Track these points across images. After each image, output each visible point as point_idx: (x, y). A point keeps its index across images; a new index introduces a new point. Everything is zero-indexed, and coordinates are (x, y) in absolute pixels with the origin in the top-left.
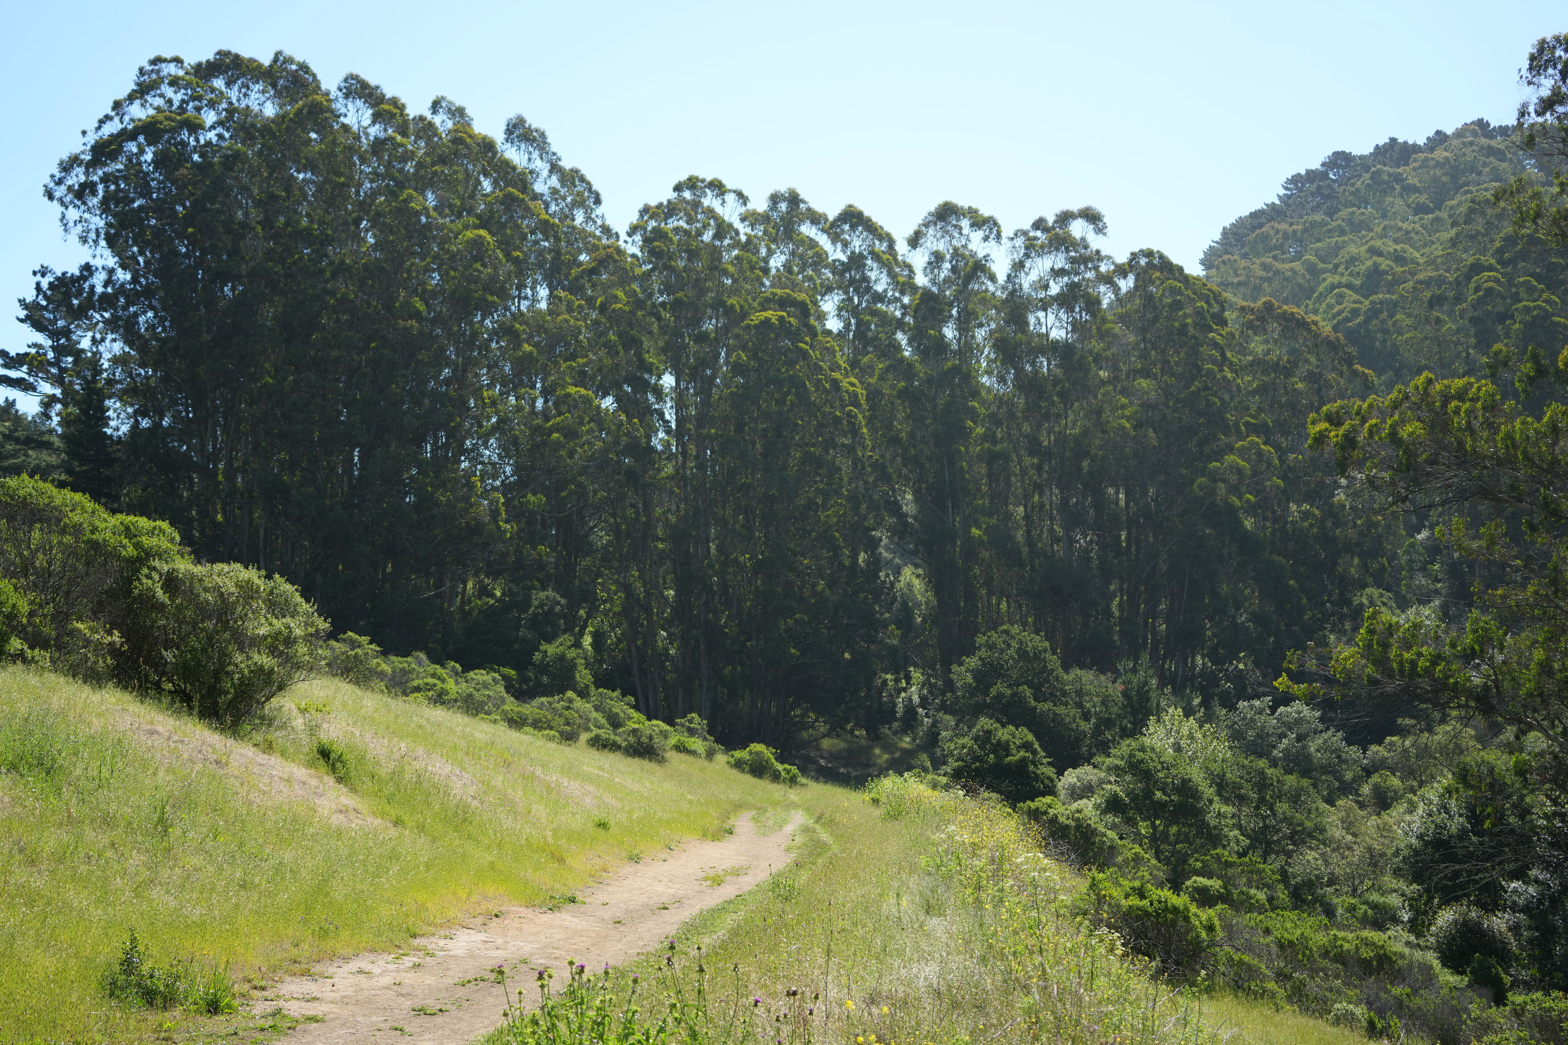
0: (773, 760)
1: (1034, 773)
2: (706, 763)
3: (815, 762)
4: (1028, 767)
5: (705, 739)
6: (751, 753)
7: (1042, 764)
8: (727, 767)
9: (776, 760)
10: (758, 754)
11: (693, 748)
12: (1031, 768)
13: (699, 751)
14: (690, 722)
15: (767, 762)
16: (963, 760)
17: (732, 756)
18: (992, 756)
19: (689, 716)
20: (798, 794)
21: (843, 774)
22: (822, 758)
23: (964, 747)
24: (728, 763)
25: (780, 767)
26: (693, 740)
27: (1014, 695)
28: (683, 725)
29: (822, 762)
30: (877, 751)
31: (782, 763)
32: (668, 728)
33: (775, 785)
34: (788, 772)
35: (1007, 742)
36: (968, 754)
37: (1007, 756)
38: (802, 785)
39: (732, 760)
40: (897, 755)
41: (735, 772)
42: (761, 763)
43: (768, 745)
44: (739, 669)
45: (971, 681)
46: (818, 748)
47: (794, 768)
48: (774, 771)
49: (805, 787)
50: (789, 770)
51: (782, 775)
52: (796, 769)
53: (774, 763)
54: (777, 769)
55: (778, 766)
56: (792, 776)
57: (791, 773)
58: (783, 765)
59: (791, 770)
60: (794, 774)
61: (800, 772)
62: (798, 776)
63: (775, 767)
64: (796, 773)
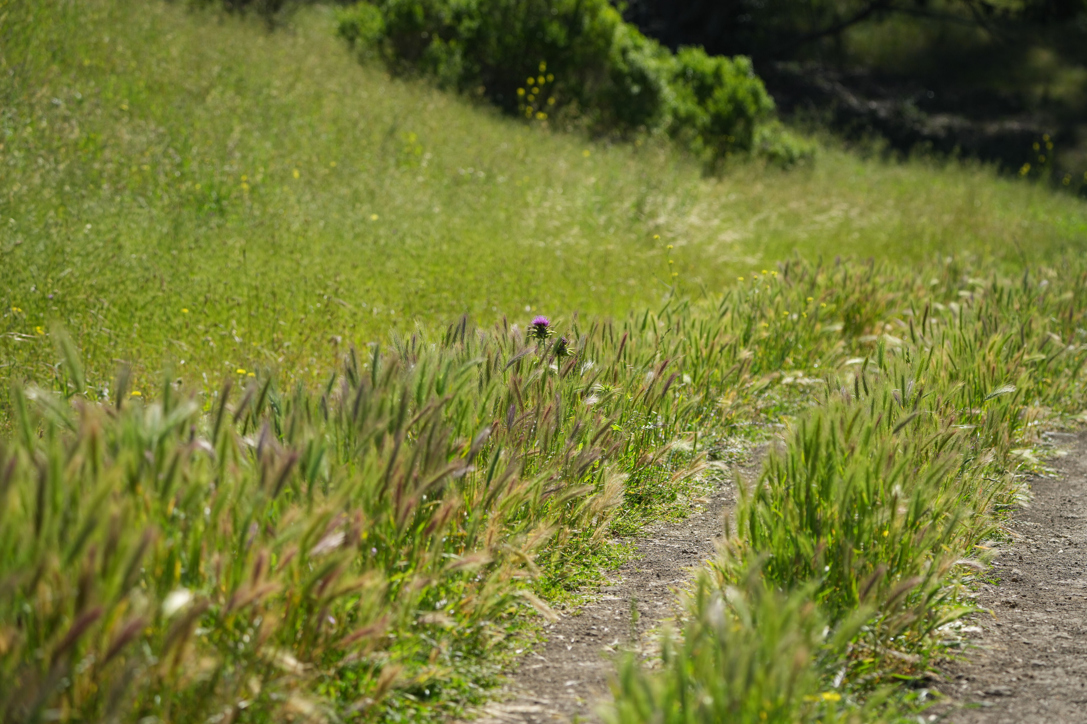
0: (613, 16)
9: (633, 18)
25: (654, 60)
31: (671, 40)
34: (703, 89)
38: (786, 164)
42: (535, 32)
47: (727, 66)
48: (618, 76)
49: (797, 174)
50: (710, 80)
51: (664, 101)
52: (740, 72)
53: (613, 26)
54: (631, 64)
55: (638, 48)
56: (726, 108)
57: (719, 94)
58: (675, 52)
59: (717, 74)
60: (733, 99)
61: (759, 85)
62: (759, 110)
63: (624, 52)
64: (741, 94)
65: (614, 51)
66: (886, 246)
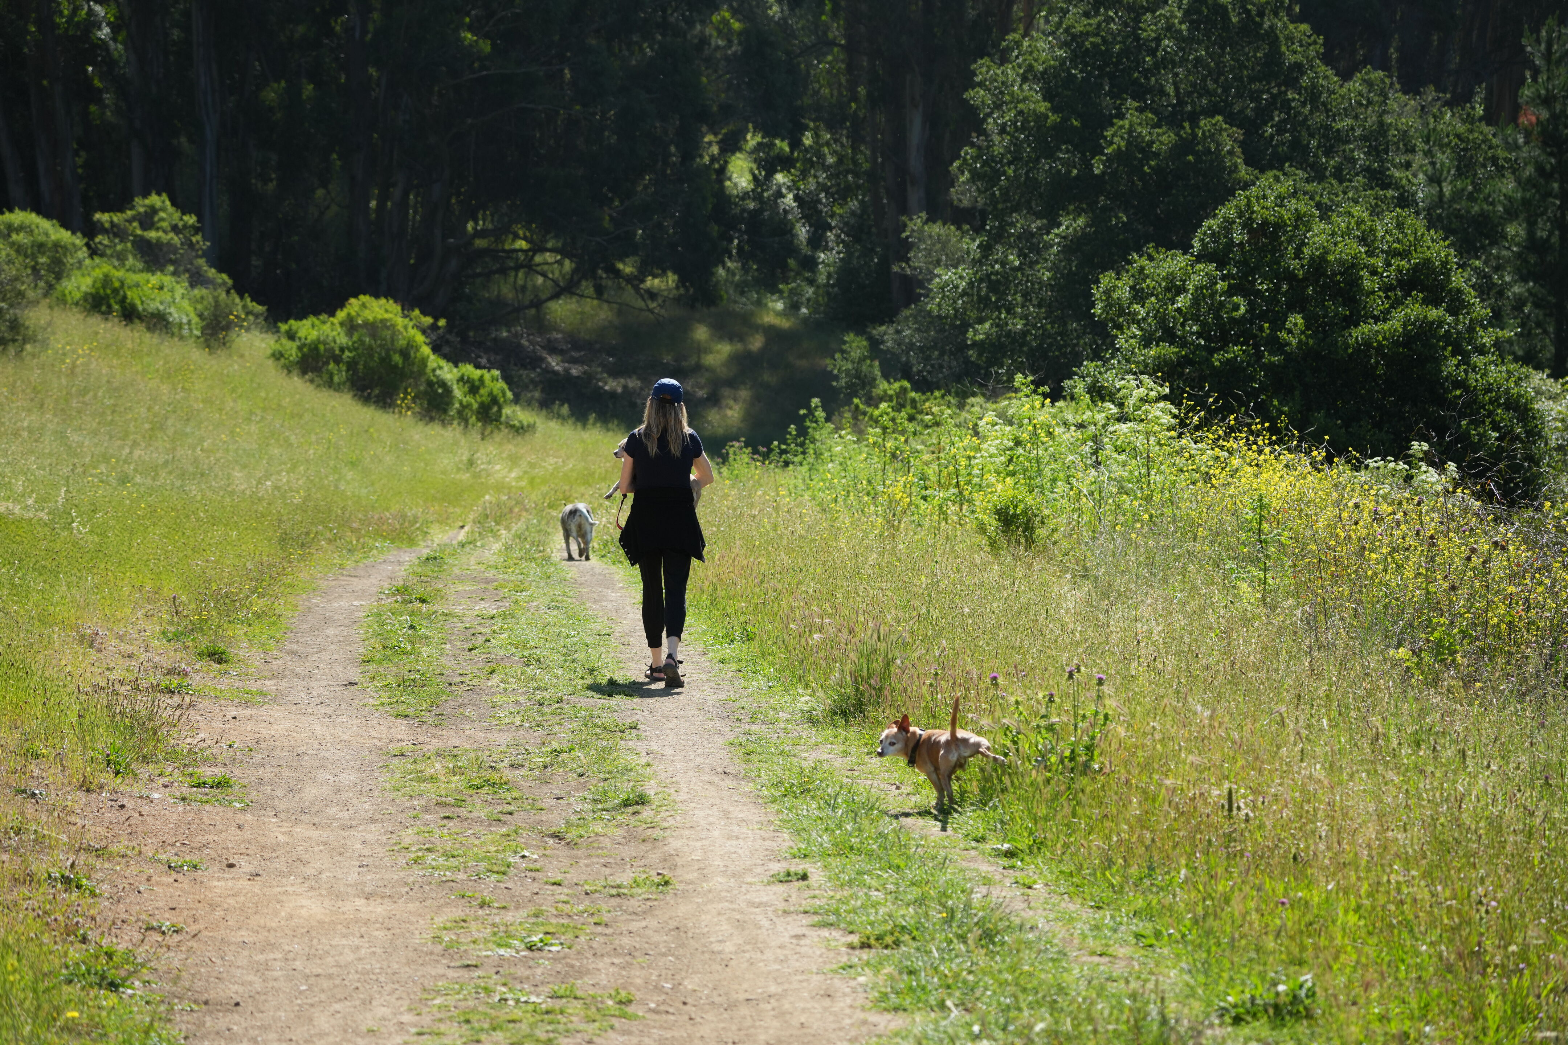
0: (426, 350)
1: (1462, 384)
2: (197, 355)
3: (535, 362)
4: (1438, 361)
5: (197, 280)
6: (350, 326)
7: (1482, 351)
8: (273, 373)
9: (436, 349)
10: (374, 328)
11: (154, 306)
12: (1451, 365)
13: (175, 315)
14: (148, 220)
15: (405, 353)
16: (1170, 336)
17: (291, 336)
18: (1296, 320)
19: (141, 204)
20: (514, 460)
21: (613, 395)
22: (552, 349)
23: (1175, 288)
24: (277, 356)
25: (448, 373)
26: (155, 279)
27: (1184, 147)
28: (116, 232)
29: (555, 363)
30: (701, 333)
31: (455, 360)
32: (65, 235)
33: (435, 429)
34: (473, 388)
35: (1351, 269)
36: (1192, 314)
37: (1353, 321)
38: (520, 430)
39: (291, 349)
40: (757, 343)
41: (297, 384)
42: (385, 360)
43: (408, 303)
44: (309, 89)
45: (1043, 107)
46: (541, 325)
47: (487, 376)
48: (430, 384)
49: (527, 436)
50: (477, 383)
51: (454, 397)
52: (494, 379)
53: (428, 357)
54: (437, 377)
55: (441, 368)
56: (486, 399)
57: (482, 391)
58: (456, 366)
59: (481, 380)
60: (491, 394)
61: (505, 387)
62: (505, 401)
63: (434, 370)
64: (495, 392)
65: (428, 370)
66: (576, 480)
